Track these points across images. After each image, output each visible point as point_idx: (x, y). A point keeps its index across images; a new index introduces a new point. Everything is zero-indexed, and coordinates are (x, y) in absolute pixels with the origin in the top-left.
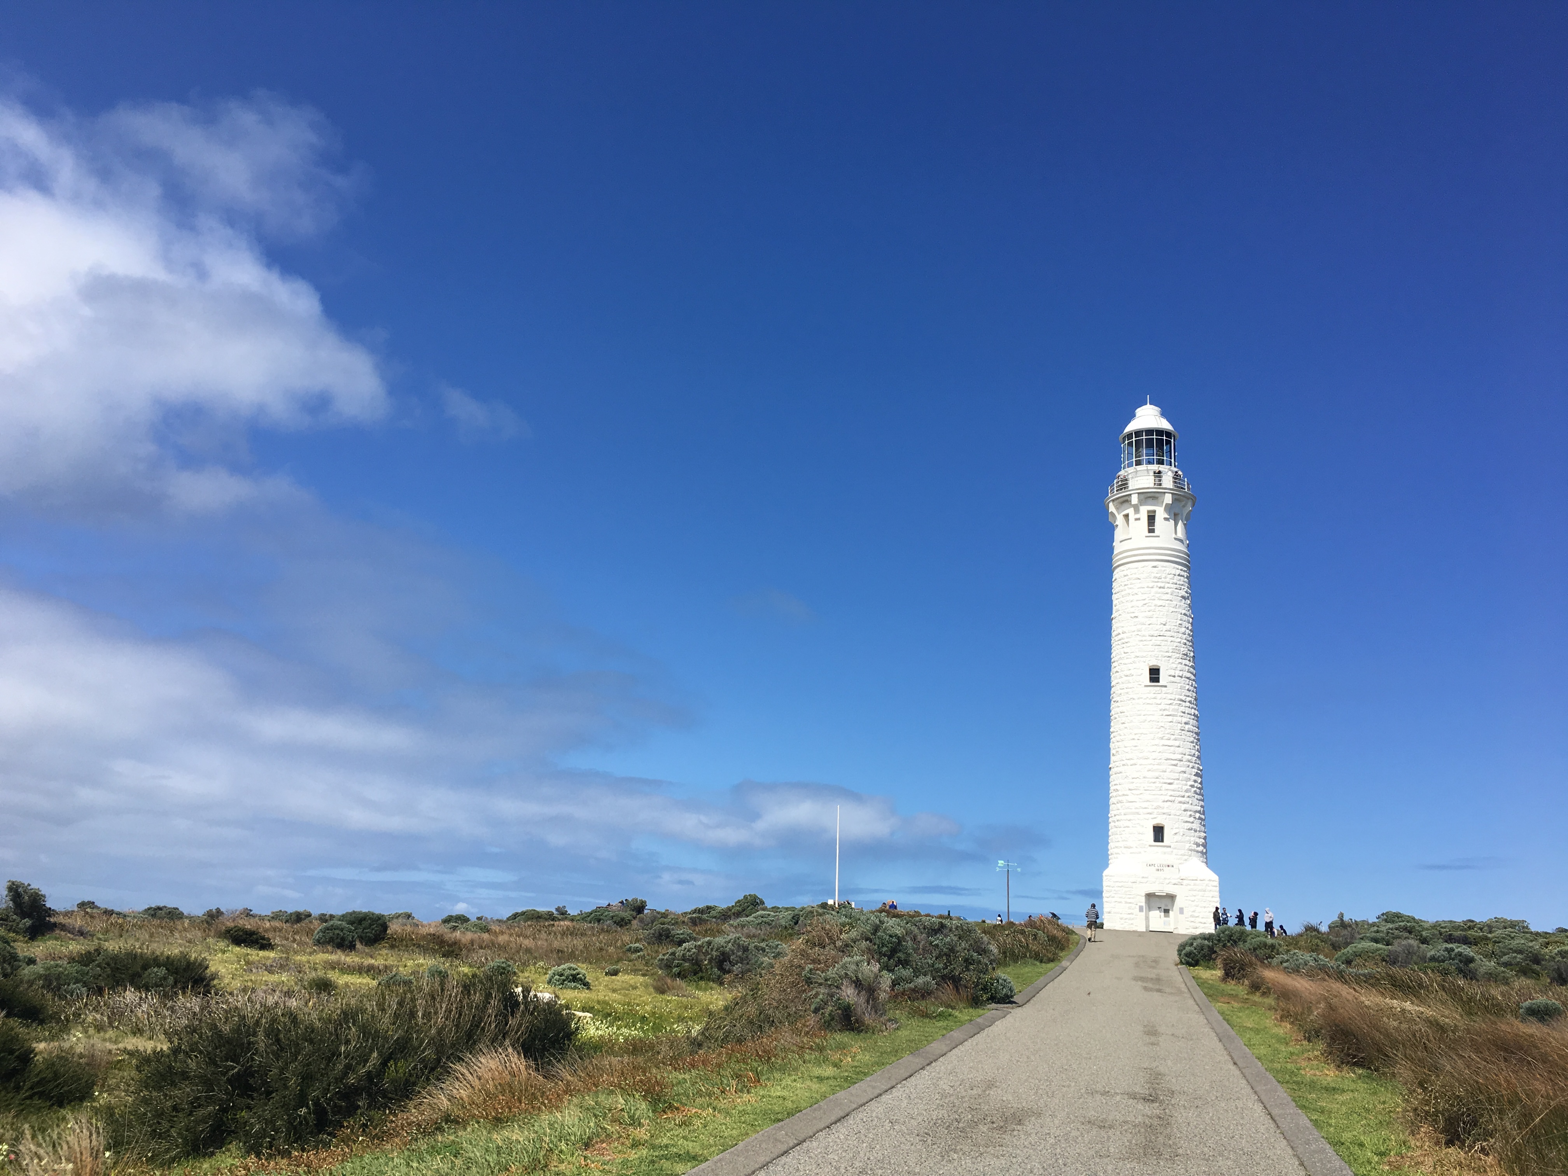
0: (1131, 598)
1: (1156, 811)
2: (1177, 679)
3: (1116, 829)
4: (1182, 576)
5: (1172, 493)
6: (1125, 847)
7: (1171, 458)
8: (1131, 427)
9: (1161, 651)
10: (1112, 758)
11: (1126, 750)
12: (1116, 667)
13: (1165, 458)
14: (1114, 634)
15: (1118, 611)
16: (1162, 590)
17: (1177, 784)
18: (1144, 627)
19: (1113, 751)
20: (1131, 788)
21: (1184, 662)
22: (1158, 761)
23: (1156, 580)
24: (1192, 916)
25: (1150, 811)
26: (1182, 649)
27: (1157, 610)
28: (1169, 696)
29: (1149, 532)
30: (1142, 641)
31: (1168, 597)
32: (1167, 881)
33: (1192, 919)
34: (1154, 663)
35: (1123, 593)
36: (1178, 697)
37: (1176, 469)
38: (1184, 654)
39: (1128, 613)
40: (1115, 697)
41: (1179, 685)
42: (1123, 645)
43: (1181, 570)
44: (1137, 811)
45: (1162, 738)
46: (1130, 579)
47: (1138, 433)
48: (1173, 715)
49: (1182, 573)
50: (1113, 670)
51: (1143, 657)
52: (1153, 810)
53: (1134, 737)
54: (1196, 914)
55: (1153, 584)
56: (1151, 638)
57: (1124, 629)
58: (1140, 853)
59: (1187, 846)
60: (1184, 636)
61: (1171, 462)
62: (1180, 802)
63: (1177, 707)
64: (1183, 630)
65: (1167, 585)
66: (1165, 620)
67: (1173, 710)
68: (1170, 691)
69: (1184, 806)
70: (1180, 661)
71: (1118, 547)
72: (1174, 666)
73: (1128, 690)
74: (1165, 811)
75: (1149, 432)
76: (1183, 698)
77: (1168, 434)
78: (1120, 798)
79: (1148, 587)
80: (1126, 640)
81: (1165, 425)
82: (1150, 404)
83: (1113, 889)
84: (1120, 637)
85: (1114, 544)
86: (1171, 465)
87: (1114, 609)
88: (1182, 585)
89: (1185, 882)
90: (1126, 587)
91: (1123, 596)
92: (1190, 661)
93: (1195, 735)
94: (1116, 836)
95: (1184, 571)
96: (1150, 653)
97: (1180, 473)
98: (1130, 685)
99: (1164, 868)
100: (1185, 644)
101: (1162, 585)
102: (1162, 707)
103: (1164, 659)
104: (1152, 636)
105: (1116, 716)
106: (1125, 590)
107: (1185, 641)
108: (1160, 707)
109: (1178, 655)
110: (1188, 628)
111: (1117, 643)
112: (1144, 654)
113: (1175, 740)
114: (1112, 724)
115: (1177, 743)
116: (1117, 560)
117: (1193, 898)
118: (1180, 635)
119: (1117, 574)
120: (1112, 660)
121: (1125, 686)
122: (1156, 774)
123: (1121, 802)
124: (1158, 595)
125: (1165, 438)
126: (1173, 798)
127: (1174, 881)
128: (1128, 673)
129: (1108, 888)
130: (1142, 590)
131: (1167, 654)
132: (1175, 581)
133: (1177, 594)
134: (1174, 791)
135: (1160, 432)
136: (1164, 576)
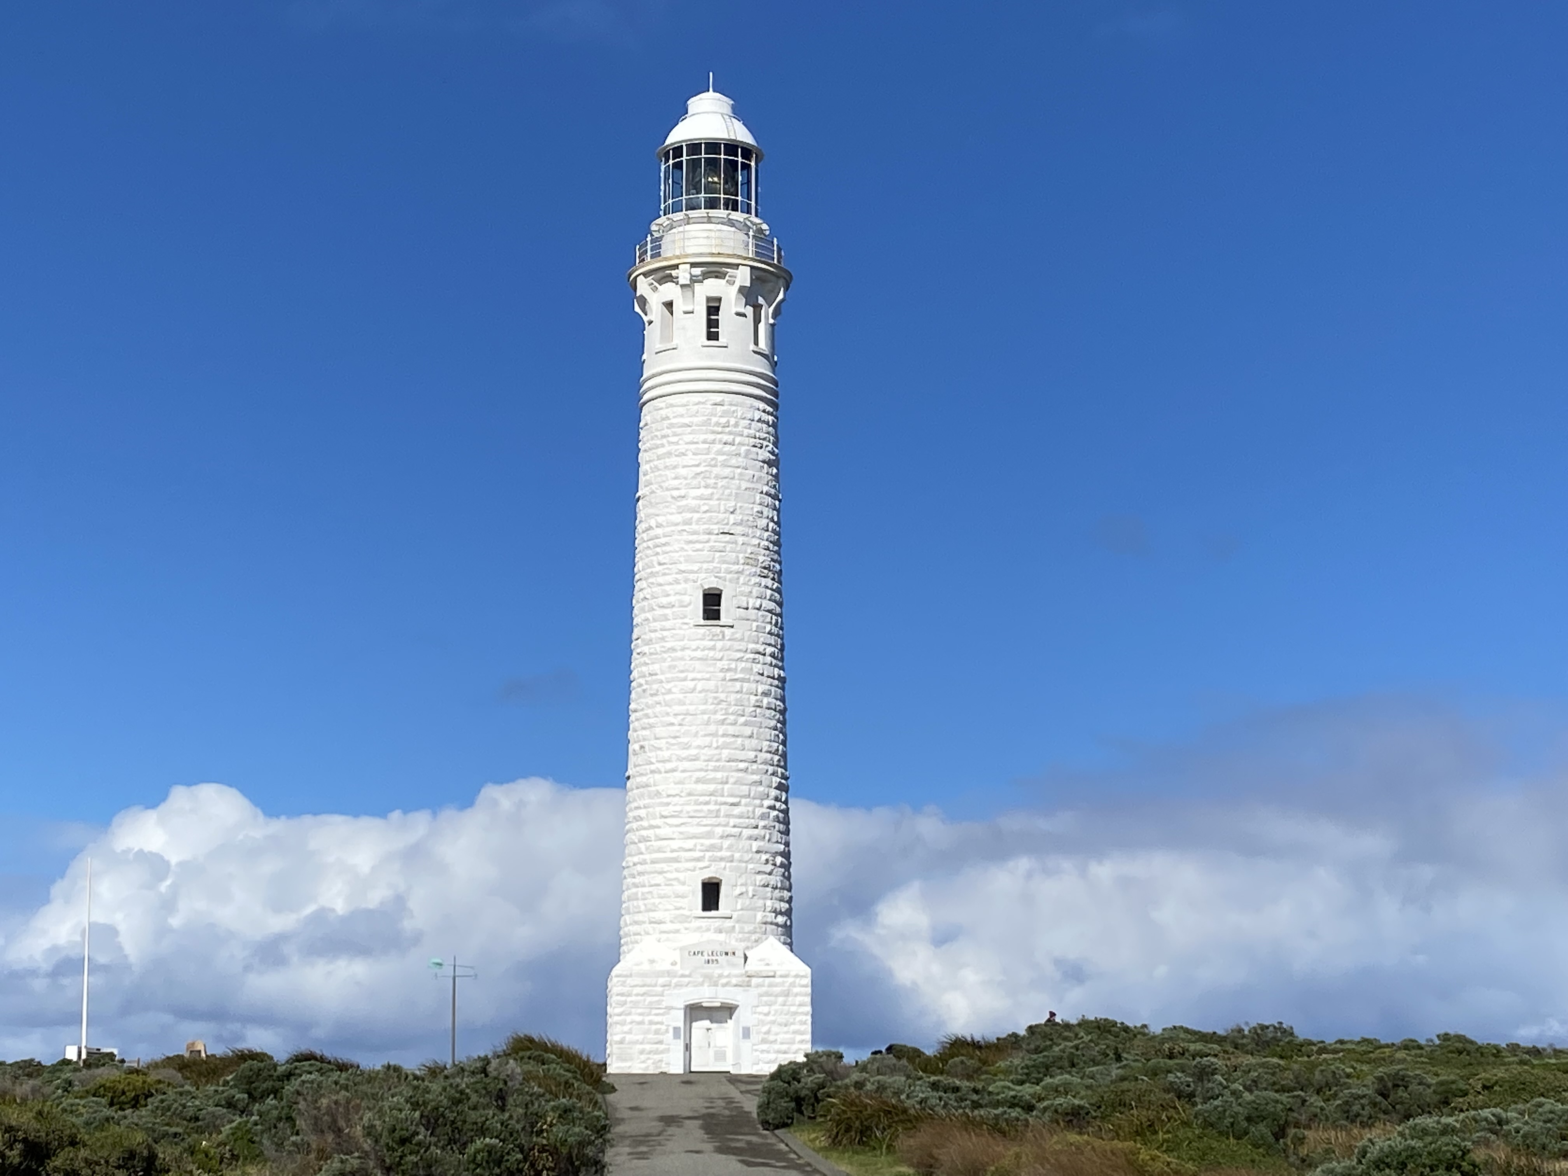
0: (673, 460)
1: (708, 854)
2: (752, 613)
3: (634, 890)
4: (764, 422)
5: (752, 267)
6: (651, 923)
7: (749, 198)
8: (679, 134)
9: (724, 562)
10: (632, 760)
11: (656, 743)
12: (643, 590)
13: (739, 198)
14: (640, 527)
15: (649, 484)
16: (727, 448)
17: (746, 805)
18: (696, 516)
19: (633, 747)
20: (664, 813)
21: (764, 581)
22: (713, 764)
23: (720, 429)
24: (764, 1041)
25: (697, 854)
26: (761, 559)
27: (720, 485)
28: (737, 645)
29: (709, 339)
30: (691, 542)
31: (741, 461)
32: (724, 981)
33: (765, 1047)
34: (712, 583)
35: (661, 451)
36: (751, 646)
37: (758, 221)
38: (765, 568)
39: (667, 489)
40: (638, 646)
41: (755, 624)
42: (658, 550)
43: (764, 411)
44: (675, 855)
45: (723, 722)
46: (671, 426)
47: (694, 148)
48: (743, 680)
49: (766, 417)
50: (638, 596)
51: (692, 572)
52: (702, 854)
53: (671, 719)
54: (771, 1038)
55: (711, 437)
56: (707, 537)
57: (660, 519)
58: (677, 931)
59: (759, 916)
60: (766, 534)
61: (749, 205)
62: (750, 838)
63: (749, 665)
64: (764, 522)
65: (738, 439)
66: (733, 504)
67: (743, 670)
68: (738, 636)
69: (755, 845)
70: (758, 579)
71: (652, 363)
72: (747, 589)
73: (665, 633)
74: (725, 854)
75: (713, 146)
76: (761, 648)
77: (747, 152)
78: (644, 833)
79: (704, 442)
80: (663, 540)
81: (742, 134)
82: (714, 91)
83: (629, 999)
84: (652, 533)
85: (644, 357)
86: (749, 212)
87: (642, 479)
88: (764, 439)
89: (754, 981)
90: (664, 441)
91: (659, 458)
92: (773, 579)
93: (778, 716)
94: (635, 903)
95: (768, 413)
96: (705, 566)
97: (765, 227)
98: (667, 624)
99: (719, 958)
100: (768, 549)
101: (730, 438)
102: (724, 664)
103: (729, 576)
104: (709, 534)
105: (642, 681)
106: (663, 446)
107: (766, 543)
108: (720, 664)
109: (754, 570)
110: (772, 520)
111: (645, 545)
112: (695, 567)
113: (746, 724)
114: (633, 696)
115: (748, 731)
116: (651, 388)
117: (765, 1009)
118: (758, 533)
119: (647, 416)
120: (637, 577)
121: (658, 625)
122: (712, 787)
123: (646, 839)
124: (721, 458)
125: (740, 159)
126: (736, 830)
127: (734, 981)
128: (664, 601)
129: (619, 998)
130: (693, 446)
131: (735, 568)
132: (752, 432)
133: (755, 457)
134: (740, 817)
135: (732, 147)
136: (733, 421)
